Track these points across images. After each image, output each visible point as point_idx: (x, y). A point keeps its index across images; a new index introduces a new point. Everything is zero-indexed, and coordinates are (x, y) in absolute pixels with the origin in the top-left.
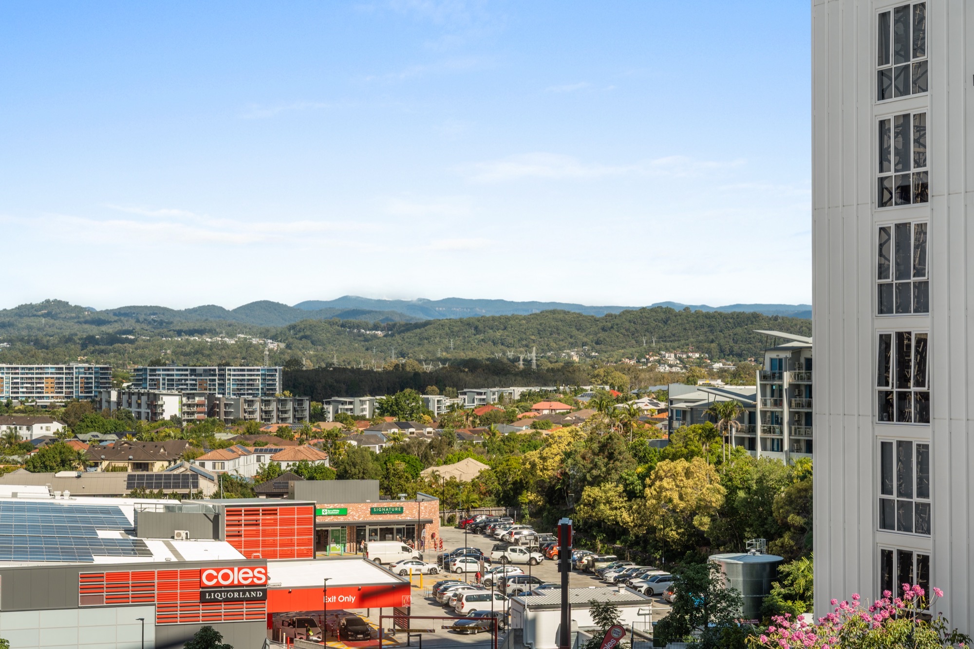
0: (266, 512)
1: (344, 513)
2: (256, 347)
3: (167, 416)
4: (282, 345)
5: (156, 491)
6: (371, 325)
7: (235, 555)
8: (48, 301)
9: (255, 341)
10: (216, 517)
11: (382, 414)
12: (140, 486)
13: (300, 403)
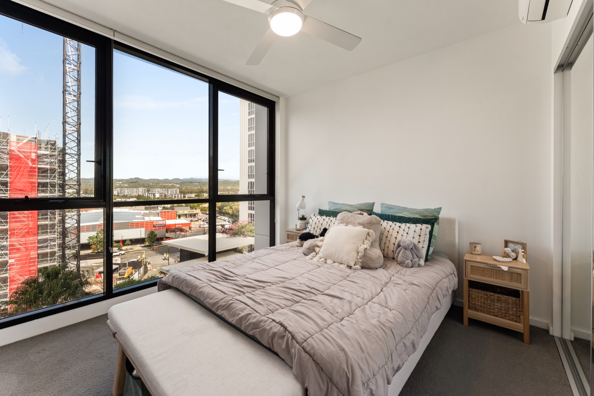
0: (167, 212)
1: (183, 212)
2: (175, 186)
3: (157, 197)
4: (180, 186)
5: (150, 209)
6: (196, 182)
7: (161, 219)
8: (136, 178)
9: (175, 185)
10: (159, 213)
11: (196, 197)
12: (147, 209)
13: (181, 195)
